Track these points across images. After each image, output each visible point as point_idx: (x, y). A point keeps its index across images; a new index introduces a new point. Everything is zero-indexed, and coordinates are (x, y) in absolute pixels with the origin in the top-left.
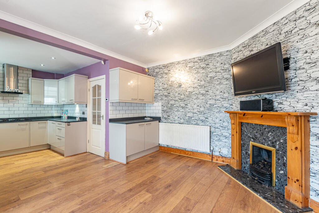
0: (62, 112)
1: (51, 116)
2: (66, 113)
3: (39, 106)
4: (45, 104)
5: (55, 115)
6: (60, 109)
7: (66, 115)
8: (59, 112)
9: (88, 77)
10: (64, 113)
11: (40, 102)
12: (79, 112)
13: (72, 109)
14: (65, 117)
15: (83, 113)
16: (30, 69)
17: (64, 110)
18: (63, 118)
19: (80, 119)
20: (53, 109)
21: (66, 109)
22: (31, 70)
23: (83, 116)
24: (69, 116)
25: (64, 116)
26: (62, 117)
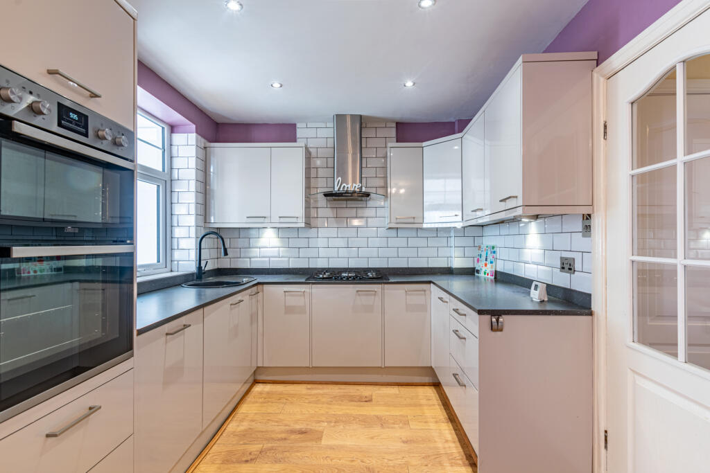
0: (477, 252)
1: (445, 265)
2: (490, 258)
3: (414, 234)
4: (425, 226)
5: (457, 263)
6: (469, 241)
7: (489, 265)
8: (468, 252)
9: (594, 55)
10: (484, 258)
11: (412, 221)
12: (540, 260)
13: (509, 241)
14: (486, 270)
15: (567, 266)
16: (391, 121)
17: (484, 247)
18: (482, 275)
19: (548, 293)
20: (452, 241)
21: (491, 244)
22: (394, 125)
23: (562, 280)
24: (498, 269)
25: (484, 269)
26: (478, 272)
